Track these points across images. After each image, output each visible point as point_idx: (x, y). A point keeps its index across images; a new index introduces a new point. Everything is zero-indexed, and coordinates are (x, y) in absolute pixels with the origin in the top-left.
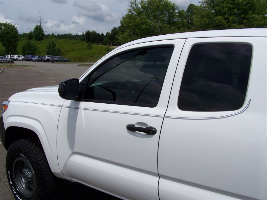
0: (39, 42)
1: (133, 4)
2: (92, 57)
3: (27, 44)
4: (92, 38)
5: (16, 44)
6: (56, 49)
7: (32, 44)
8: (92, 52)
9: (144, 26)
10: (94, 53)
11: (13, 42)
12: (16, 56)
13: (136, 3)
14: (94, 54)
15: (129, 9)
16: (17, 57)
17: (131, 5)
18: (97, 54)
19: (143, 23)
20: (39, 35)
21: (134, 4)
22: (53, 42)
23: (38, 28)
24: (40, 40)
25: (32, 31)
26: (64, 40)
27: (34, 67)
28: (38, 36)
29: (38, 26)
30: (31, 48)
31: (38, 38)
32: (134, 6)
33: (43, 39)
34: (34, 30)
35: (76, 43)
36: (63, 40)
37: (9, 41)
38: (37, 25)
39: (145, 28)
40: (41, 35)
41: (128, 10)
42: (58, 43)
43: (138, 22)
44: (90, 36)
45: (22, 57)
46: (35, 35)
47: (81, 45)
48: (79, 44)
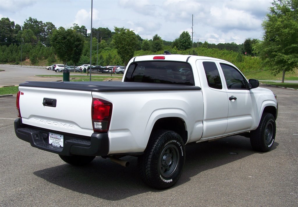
0: (184, 51)
9: (287, 30)
10: (243, 67)
11: (129, 50)
14: (243, 69)
15: (272, 8)
19: (285, 27)
23: (185, 35)
31: (183, 47)
33: (188, 48)
34: (180, 37)
35: (225, 54)
36: (212, 49)
38: (184, 31)
39: (288, 33)
41: (270, 10)
43: (278, 25)
46: (180, 43)
47: (231, 57)
48: (230, 55)
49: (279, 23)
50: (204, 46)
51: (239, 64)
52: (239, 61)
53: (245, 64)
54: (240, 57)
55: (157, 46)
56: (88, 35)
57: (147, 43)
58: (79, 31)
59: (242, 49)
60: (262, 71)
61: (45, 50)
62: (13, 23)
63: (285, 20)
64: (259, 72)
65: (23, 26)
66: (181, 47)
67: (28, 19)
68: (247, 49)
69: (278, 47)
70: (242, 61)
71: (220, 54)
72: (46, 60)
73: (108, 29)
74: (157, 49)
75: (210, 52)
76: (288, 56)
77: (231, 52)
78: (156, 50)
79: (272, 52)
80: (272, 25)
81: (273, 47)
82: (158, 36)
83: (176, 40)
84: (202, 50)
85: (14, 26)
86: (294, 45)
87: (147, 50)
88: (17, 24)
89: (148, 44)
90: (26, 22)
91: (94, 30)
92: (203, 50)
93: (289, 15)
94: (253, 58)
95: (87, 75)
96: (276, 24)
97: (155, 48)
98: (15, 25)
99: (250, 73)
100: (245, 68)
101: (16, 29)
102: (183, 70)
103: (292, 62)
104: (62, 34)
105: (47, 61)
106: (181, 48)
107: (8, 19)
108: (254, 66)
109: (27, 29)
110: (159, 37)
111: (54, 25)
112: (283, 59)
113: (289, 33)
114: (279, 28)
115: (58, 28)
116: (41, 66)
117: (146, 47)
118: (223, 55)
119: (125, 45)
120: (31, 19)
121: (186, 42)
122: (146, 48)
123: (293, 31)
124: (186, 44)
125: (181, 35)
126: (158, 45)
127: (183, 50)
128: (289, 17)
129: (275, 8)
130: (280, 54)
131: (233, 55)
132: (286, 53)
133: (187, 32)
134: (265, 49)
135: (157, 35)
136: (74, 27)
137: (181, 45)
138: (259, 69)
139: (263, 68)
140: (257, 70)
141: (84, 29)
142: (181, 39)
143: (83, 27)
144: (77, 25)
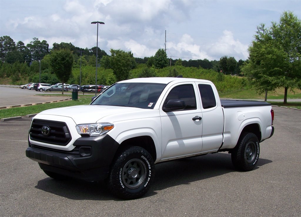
0: (161, 70)
1: (260, 29)
2: (221, 91)
3: (145, 72)
4: (229, 66)
5: (128, 73)
7: (151, 72)
8: (223, 85)
9: (270, 56)
10: (225, 86)
11: (124, 70)
13: (264, 28)
14: (224, 88)
17: (258, 31)
18: (228, 87)
19: (269, 53)
20: (161, 61)
21: (262, 30)
22: (174, 70)
23: (161, 53)
24: (162, 68)
25: (153, 56)
26: (191, 68)
28: (160, 63)
29: (161, 50)
31: (159, 65)
32: (262, 32)
33: (165, 66)
34: (156, 55)
35: (205, 73)
37: (120, 69)
40: (163, 61)
41: (255, 37)
42: (184, 71)
43: (263, 51)
44: (226, 63)
46: (156, 61)
47: (211, 76)
48: (209, 74)
49: (263, 50)
50: (179, 63)
51: (220, 83)
52: (219, 80)
53: (226, 83)
54: (220, 76)
56: (50, 50)
58: (40, 46)
59: (217, 67)
60: (243, 90)
61: (7, 67)
63: (269, 47)
64: (240, 91)
66: (157, 65)
68: (224, 67)
69: (263, 69)
70: (223, 80)
71: (200, 73)
72: (8, 78)
73: (71, 44)
75: (189, 71)
76: (272, 78)
77: (210, 71)
79: (258, 74)
80: (257, 51)
81: (259, 70)
82: (132, 54)
84: (179, 68)
86: (276, 69)
91: (56, 45)
92: (181, 69)
93: (271, 43)
94: (233, 77)
95: (83, 94)
96: (261, 50)
99: (231, 92)
100: (226, 87)
103: (275, 83)
105: (10, 79)
108: (235, 85)
111: (12, 40)
112: (268, 80)
113: (271, 58)
114: (264, 54)
115: (17, 43)
116: (4, 84)
119: (121, 66)
123: (275, 57)
125: (156, 53)
127: (159, 68)
128: (272, 45)
129: (260, 36)
130: (266, 76)
131: (212, 74)
132: (270, 75)
134: (252, 72)
136: (34, 42)
137: (157, 63)
138: (240, 88)
139: (243, 87)
140: (238, 89)
141: (46, 44)
142: (157, 57)
143: (44, 42)
144: (37, 39)
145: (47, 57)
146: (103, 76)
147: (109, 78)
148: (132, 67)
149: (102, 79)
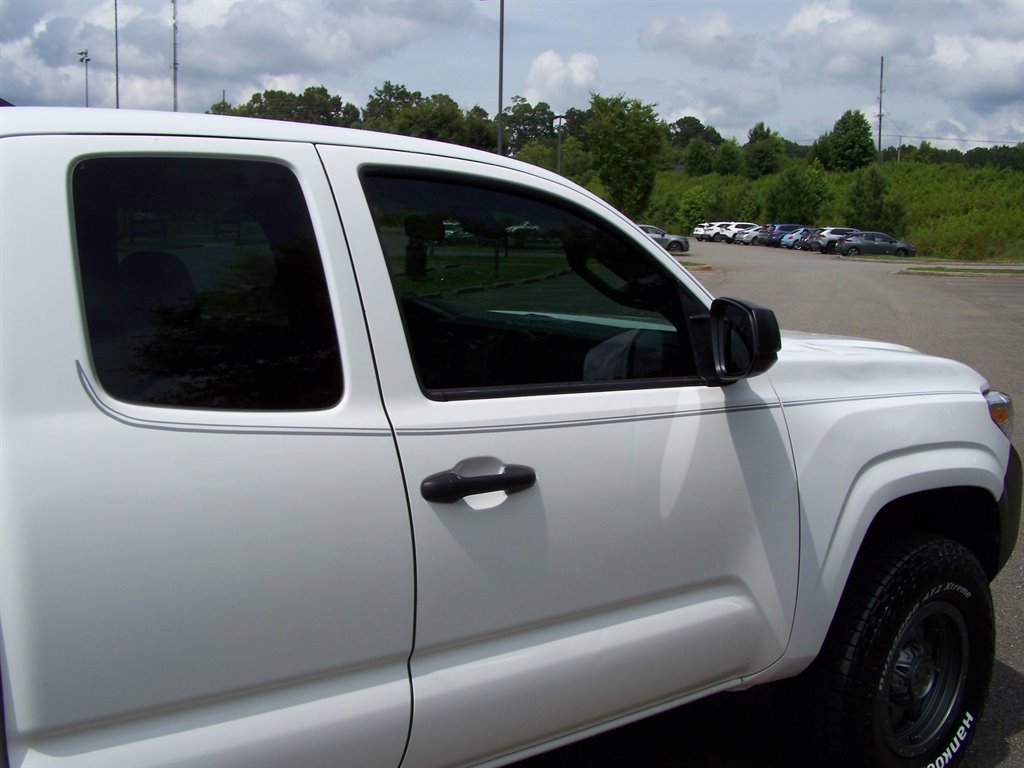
0: (848, 174)
6: (885, 201)
7: (806, 181)
12: (733, 225)
16: (737, 230)
20: (852, 147)
23: (851, 123)
24: (852, 168)
26: (941, 168)
27: (709, 269)
28: (847, 153)
29: (852, 114)
30: (802, 196)
31: (845, 162)
33: (861, 164)
34: (836, 128)
35: (985, 182)
36: (939, 166)
37: (622, 164)
38: (848, 109)
42: (916, 178)
45: (752, 232)
46: (836, 148)
47: (1004, 188)
48: (999, 183)
50: (920, 156)
55: (762, 159)
56: (558, 129)
57: (729, 152)
58: (528, 118)
62: (337, 101)
65: (365, 108)
66: (837, 160)
67: (381, 88)
74: (760, 168)
75: (933, 176)
77: (1006, 172)
78: (759, 173)
82: (765, 130)
83: (824, 139)
85: (339, 109)
87: (732, 172)
88: (347, 105)
89: (733, 153)
90: (376, 97)
91: (575, 114)
92: (909, 170)
97: (757, 166)
98: (344, 105)
101: (343, 119)
102: (832, 232)
104: (421, 121)
106: (837, 165)
107: (323, 91)
109: (378, 115)
110: (768, 130)
117: (730, 163)
118: (976, 183)
119: (623, 155)
120: (388, 87)
121: (854, 144)
122: (728, 167)
124: (856, 150)
125: (838, 124)
126: (763, 157)
127: (845, 171)
133: (857, 113)
135: (761, 126)
136: (515, 107)
137: (839, 155)
141: (546, 113)
142: (839, 137)
143: (543, 107)
144: (524, 100)
145: (532, 146)
146: (670, 196)
147: (685, 203)
148: (763, 169)
149: (668, 205)
